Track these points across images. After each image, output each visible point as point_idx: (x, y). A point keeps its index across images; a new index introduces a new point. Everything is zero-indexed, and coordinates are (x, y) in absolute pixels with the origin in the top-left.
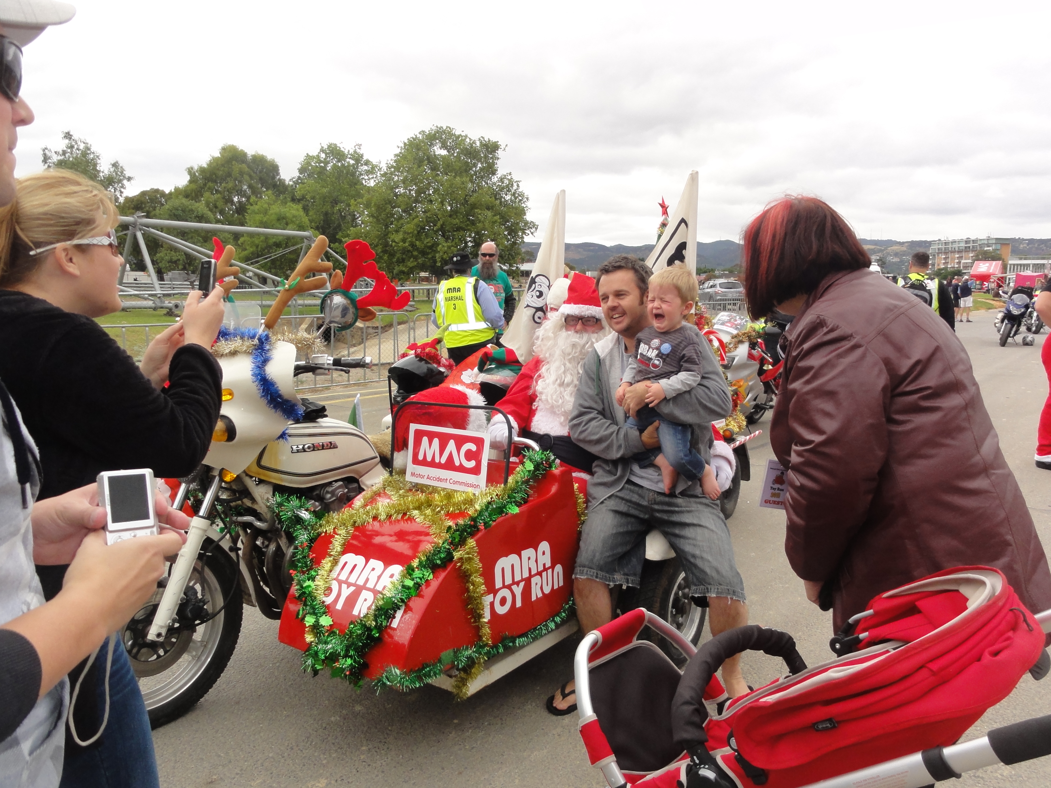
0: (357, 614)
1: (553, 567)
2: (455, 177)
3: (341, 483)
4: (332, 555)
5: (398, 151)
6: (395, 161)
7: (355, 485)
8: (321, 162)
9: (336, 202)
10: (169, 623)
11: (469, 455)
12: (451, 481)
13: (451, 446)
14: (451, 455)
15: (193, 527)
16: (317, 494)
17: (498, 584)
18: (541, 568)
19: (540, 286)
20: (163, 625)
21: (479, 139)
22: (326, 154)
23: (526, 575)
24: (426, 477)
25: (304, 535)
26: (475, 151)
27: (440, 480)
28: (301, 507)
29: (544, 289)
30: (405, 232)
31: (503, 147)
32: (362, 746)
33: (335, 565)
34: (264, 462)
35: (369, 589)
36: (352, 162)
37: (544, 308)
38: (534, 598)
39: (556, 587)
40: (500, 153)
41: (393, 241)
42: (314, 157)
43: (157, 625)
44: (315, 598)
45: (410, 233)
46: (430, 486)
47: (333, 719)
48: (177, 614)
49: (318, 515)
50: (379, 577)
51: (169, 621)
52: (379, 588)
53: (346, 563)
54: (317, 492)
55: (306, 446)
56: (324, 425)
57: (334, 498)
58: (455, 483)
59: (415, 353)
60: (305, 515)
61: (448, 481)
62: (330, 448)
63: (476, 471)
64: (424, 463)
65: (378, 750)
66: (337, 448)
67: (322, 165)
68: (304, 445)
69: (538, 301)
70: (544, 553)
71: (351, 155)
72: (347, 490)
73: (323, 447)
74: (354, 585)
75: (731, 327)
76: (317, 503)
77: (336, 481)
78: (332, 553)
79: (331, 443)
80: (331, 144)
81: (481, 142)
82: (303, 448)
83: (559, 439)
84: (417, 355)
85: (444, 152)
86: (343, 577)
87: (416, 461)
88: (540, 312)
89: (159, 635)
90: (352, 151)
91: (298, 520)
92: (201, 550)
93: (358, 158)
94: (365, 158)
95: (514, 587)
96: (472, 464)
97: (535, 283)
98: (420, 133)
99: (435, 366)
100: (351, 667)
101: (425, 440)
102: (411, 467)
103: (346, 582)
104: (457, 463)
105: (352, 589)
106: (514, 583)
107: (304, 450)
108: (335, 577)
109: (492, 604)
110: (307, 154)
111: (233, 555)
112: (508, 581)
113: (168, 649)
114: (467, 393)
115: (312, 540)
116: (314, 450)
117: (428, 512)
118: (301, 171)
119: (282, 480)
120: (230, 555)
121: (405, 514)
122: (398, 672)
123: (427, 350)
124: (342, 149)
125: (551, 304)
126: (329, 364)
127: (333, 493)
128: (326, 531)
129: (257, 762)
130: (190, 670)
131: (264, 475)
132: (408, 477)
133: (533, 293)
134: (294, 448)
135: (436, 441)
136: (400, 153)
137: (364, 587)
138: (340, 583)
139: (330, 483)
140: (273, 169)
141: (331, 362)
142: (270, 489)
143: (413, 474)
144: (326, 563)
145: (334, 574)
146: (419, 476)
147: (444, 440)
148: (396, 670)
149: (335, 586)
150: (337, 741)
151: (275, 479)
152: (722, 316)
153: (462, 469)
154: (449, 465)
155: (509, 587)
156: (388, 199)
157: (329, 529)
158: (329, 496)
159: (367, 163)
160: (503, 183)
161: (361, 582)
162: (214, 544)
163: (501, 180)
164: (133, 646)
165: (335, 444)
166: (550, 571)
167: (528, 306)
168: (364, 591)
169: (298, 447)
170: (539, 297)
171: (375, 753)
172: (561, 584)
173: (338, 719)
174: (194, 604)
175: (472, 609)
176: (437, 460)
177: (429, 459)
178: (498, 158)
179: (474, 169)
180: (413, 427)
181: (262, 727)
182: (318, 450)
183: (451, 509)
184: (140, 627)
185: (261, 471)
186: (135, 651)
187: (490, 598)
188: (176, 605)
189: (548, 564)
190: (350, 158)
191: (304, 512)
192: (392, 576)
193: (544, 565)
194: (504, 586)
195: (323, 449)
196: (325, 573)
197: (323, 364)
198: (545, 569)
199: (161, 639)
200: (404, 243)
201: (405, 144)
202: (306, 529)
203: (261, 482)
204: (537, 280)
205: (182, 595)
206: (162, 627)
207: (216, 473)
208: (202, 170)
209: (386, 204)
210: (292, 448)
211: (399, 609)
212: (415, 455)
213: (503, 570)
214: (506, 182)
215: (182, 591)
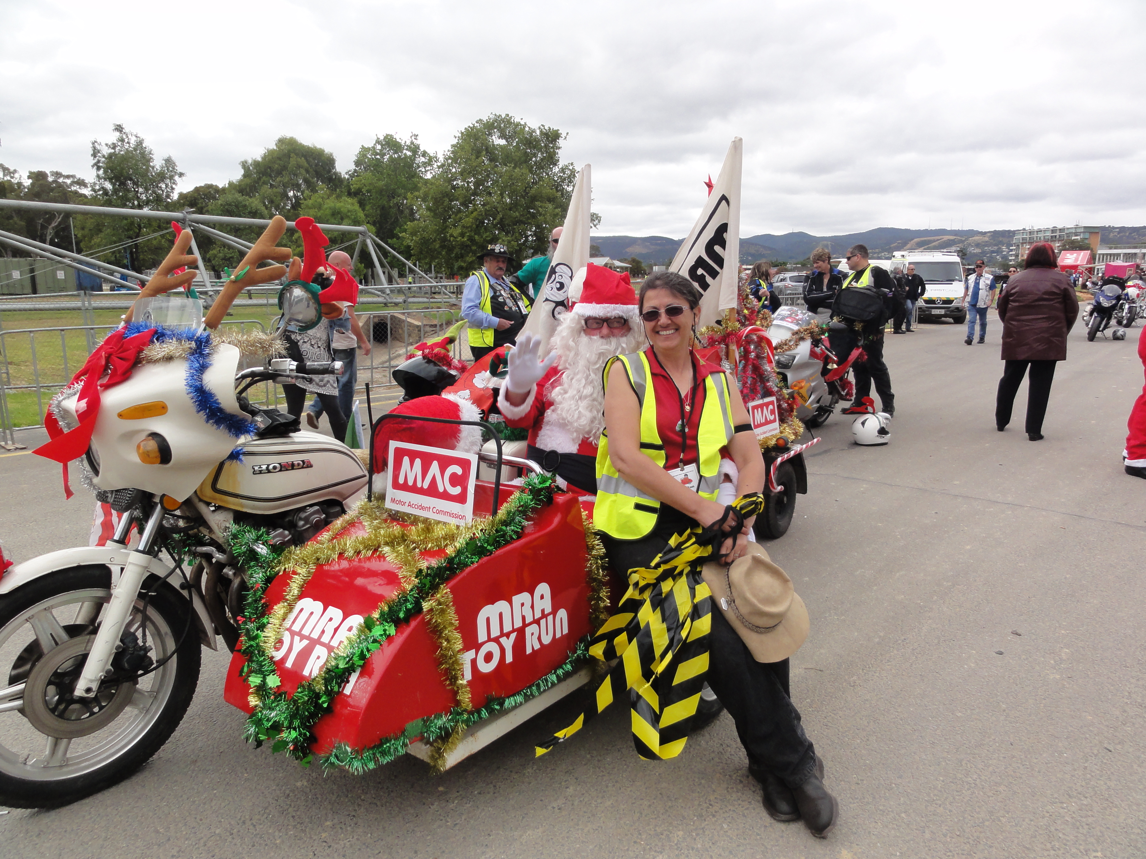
0: (307, 675)
1: (554, 612)
2: (514, 168)
3: (317, 508)
4: (287, 600)
5: (455, 141)
6: (453, 152)
7: (338, 509)
8: (377, 154)
9: (393, 195)
10: (101, 677)
11: (455, 480)
12: (435, 510)
13: (435, 468)
14: (434, 480)
15: (130, 563)
16: (289, 521)
17: (482, 636)
18: (538, 615)
19: (560, 277)
20: (93, 678)
21: (539, 128)
22: (382, 145)
23: (518, 624)
24: (407, 504)
25: (259, 573)
26: (535, 141)
27: (422, 508)
28: (258, 539)
29: (565, 280)
30: (463, 227)
31: (563, 135)
32: (326, 820)
33: (290, 612)
34: (220, 486)
35: (323, 644)
36: (409, 153)
37: (565, 302)
38: (529, 651)
39: (558, 635)
40: (561, 142)
41: (452, 235)
42: (368, 149)
43: (85, 678)
44: (263, 652)
45: (469, 226)
46: (412, 514)
47: (299, 784)
48: (112, 665)
49: (277, 549)
50: (336, 630)
51: (101, 674)
52: (334, 643)
53: (302, 610)
54: (290, 518)
55: (271, 467)
56: (296, 440)
57: (308, 526)
58: (439, 512)
59: (423, 353)
60: (262, 550)
61: (431, 509)
62: (303, 468)
63: (461, 499)
64: (405, 487)
65: (343, 827)
66: (311, 466)
67: (378, 157)
68: (268, 465)
69: (559, 294)
70: (542, 597)
71: (407, 146)
72: (324, 515)
73: (292, 466)
74: (308, 638)
75: (792, 322)
76: (287, 532)
77: (311, 506)
78: (287, 597)
79: (303, 461)
80: (387, 135)
81: (541, 131)
82: (267, 468)
83: (567, 457)
84: (424, 357)
85: (503, 142)
86: (296, 628)
87: (396, 485)
88: (561, 307)
89: (88, 690)
90: (408, 143)
91: (253, 555)
92: (141, 588)
93: (415, 149)
94: (422, 148)
95: (503, 640)
96: (456, 491)
97: (555, 273)
98: (477, 122)
99: (445, 368)
100: (295, 741)
101: (406, 460)
102: (391, 493)
103: (299, 634)
104: (441, 490)
105: (305, 642)
106: (502, 635)
107: (269, 471)
108: (288, 627)
109: (474, 662)
110: (362, 146)
111: (185, 593)
112: (495, 632)
113: (103, 704)
114: (459, 404)
115: (269, 580)
116: (280, 470)
117: (401, 549)
118: (358, 163)
119: (242, 506)
120: (181, 594)
121: (376, 550)
122: (349, 749)
123: (436, 350)
124: (398, 140)
125: (572, 298)
126: (291, 370)
127: (306, 520)
128: (285, 569)
129: (199, 840)
130: (137, 725)
131: (221, 500)
132: (388, 504)
133: (553, 285)
134: (256, 468)
135: (418, 462)
136: (458, 143)
137: (318, 641)
138: (293, 634)
139: (303, 509)
140: (329, 162)
141: (294, 367)
142: (230, 516)
143: (393, 500)
144: (279, 609)
145: (287, 624)
146: (400, 502)
147: (427, 460)
148: (347, 748)
149: (287, 638)
150: (298, 813)
151: (234, 504)
152: (783, 310)
153: (445, 496)
154: (432, 491)
155: (496, 640)
156: (446, 192)
157: (289, 566)
158: (301, 523)
159: (424, 154)
160: (564, 174)
161: (315, 635)
162: (159, 582)
163: (563, 170)
164: (59, 702)
165: (309, 462)
166: (550, 618)
167: (547, 300)
168: (317, 646)
169: (260, 467)
170: (559, 289)
171: (340, 831)
172: (566, 631)
173: (305, 784)
174: (133, 653)
175: (447, 669)
176: (419, 485)
177: (410, 483)
178: (559, 148)
179: (534, 159)
180: (393, 445)
181: (215, 794)
182: (287, 470)
183: (430, 546)
184: (67, 680)
185: (218, 495)
186: (62, 707)
187: (471, 654)
188: (110, 655)
189: (548, 609)
190: (407, 149)
191: (261, 546)
192: (350, 629)
193: (543, 611)
194: (490, 639)
195: (293, 469)
196: (277, 622)
197: (285, 370)
198: (544, 616)
199: (92, 695)
200: (463, 238)
201: (462, 133)
202: (262, 567)
203: (218, 508)
204: (557, 269)
205: (118, 643)
206: (91, 681)
207: (157, 500)
208: (256, 164)
209: (444, 197)
210: (254, 469)
211: (354, 672)
212: (396, 477)
213: (488, 620)
214: (568, 172)
215: (117, 636)
